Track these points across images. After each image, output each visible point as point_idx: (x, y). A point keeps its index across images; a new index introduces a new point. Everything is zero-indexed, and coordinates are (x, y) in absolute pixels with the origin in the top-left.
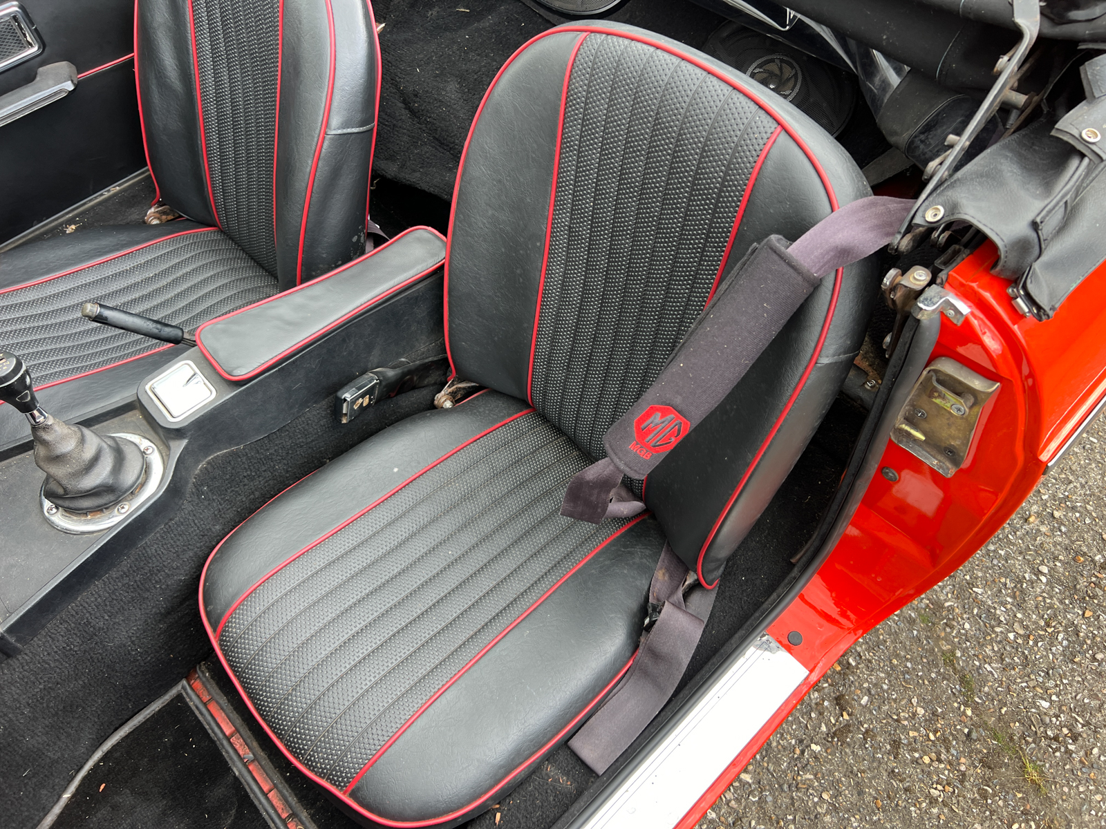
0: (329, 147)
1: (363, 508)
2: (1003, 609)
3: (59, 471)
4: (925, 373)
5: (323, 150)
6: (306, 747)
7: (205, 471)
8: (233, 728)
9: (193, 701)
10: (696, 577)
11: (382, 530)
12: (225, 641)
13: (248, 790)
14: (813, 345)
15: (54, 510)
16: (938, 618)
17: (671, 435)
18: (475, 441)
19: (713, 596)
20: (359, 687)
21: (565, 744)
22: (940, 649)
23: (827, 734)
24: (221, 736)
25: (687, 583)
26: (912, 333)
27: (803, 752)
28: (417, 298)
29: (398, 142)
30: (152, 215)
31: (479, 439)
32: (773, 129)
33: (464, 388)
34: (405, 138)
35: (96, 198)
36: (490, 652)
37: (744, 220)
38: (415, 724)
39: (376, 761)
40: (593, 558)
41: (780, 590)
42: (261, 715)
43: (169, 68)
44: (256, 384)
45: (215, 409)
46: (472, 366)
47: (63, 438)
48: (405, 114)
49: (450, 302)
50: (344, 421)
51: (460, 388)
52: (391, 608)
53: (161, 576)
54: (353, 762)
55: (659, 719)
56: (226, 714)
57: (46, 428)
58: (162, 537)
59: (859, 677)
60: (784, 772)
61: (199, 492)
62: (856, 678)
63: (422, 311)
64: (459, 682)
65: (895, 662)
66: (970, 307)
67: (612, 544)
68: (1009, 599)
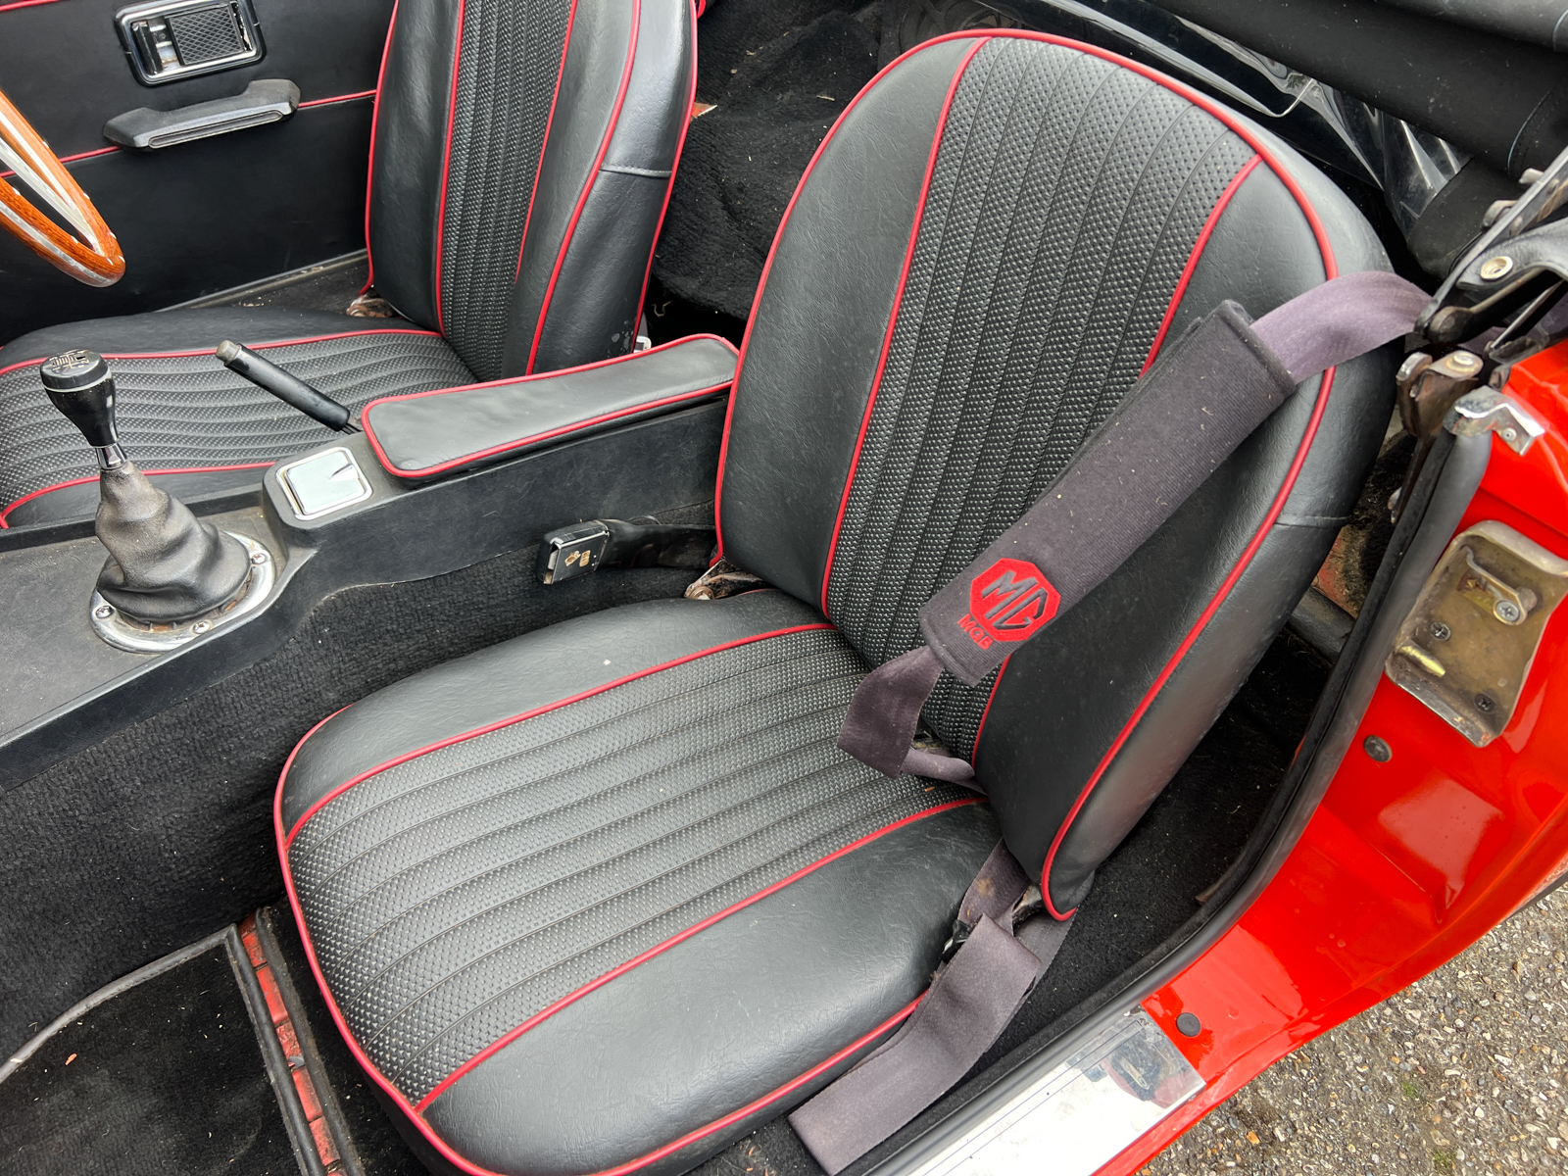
0: (602, 189)
1: (548, 704)
2: (1541, 1095)
3: (124, 546)
4: (1455, 543)
5: (593, 192)
6: (375, 1025)
7: (332, 606)
8: (286, 1013)
9: (237, 959)
10: (1038, 897)
11: (568, 739)
12: (298, 848)
13: (283, 1109)
14: (1273, 491)
15: (106, 613)
16: (1432, 1092)
17: (1028, 613)
18: (733, 647)
19: (1062, 933)
20: (478, 947)
21: (782, 1117)
22: (1431, 1143)
24: (264, 1018)
25: (1022, 904)
26: (1440, 463)
28: (686, 428)
29: (706, 252)
30: (357, 304)
31: (738, 646)
32: (1246, 160)
33: (732, 582)
34: (716, 248)
35: (290, 276)
36: (692, 939)
37: (1186, 297)
38: (550, 1019)
39: (476, 1065)
40: (879, 840)
41: (1173, 940)
42: (322, 967)
43: (418, 101)
44: (430, 492)
45: (365, 514)
46: (749, 541)
47: (142, 498)
48: (722, 216)
49: (731, 437)
50: (548, 581)
51: (726, 580)
52: (554, 848)
53: (232, 745)
54: (440, 1063)
55: (944, 1105)
56: (280, 988)
57: (120, 478)
58: (247, 683)
59: (1289, 1161)
61: (314, 632)
62: (1284, 1162)
63: (690, 451)
64: (634, 972)
65: (1352, 1148)
66: (1543, 426)
67: (912, 827)
68: (1554, 1083)
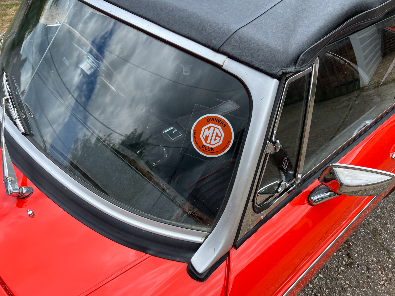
16: (377, 233)
22: (379, 242)
23: (346, 265)
27: (338, 269)
60: (333, 275)
62: (353, 249)
